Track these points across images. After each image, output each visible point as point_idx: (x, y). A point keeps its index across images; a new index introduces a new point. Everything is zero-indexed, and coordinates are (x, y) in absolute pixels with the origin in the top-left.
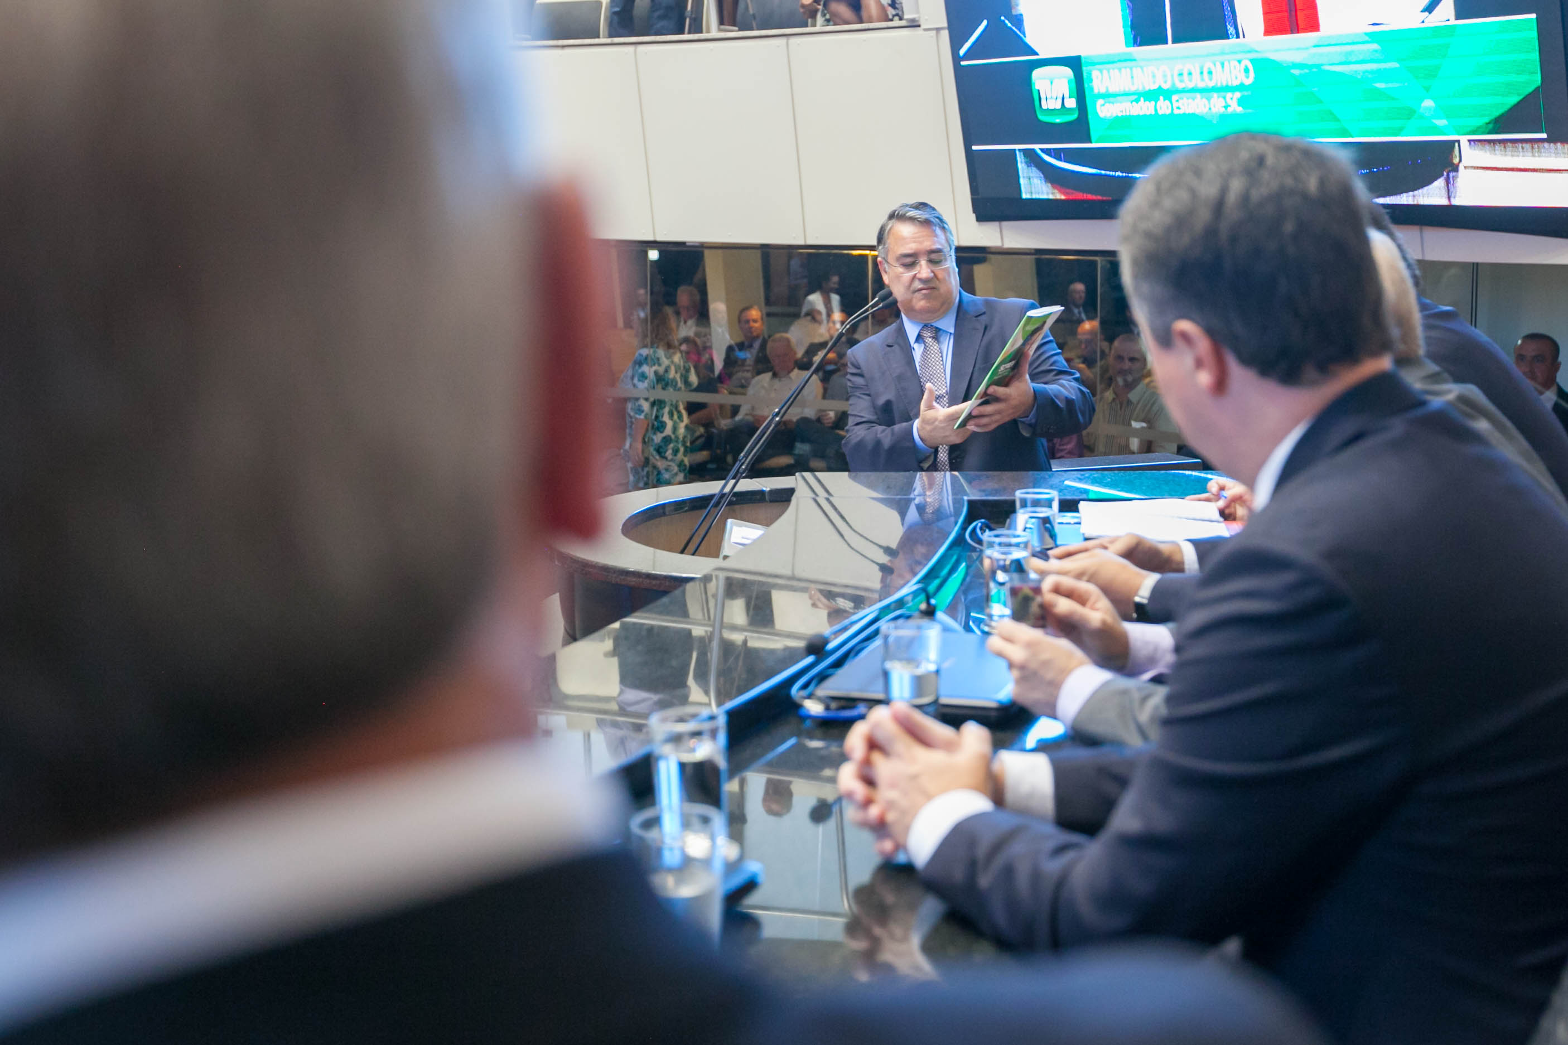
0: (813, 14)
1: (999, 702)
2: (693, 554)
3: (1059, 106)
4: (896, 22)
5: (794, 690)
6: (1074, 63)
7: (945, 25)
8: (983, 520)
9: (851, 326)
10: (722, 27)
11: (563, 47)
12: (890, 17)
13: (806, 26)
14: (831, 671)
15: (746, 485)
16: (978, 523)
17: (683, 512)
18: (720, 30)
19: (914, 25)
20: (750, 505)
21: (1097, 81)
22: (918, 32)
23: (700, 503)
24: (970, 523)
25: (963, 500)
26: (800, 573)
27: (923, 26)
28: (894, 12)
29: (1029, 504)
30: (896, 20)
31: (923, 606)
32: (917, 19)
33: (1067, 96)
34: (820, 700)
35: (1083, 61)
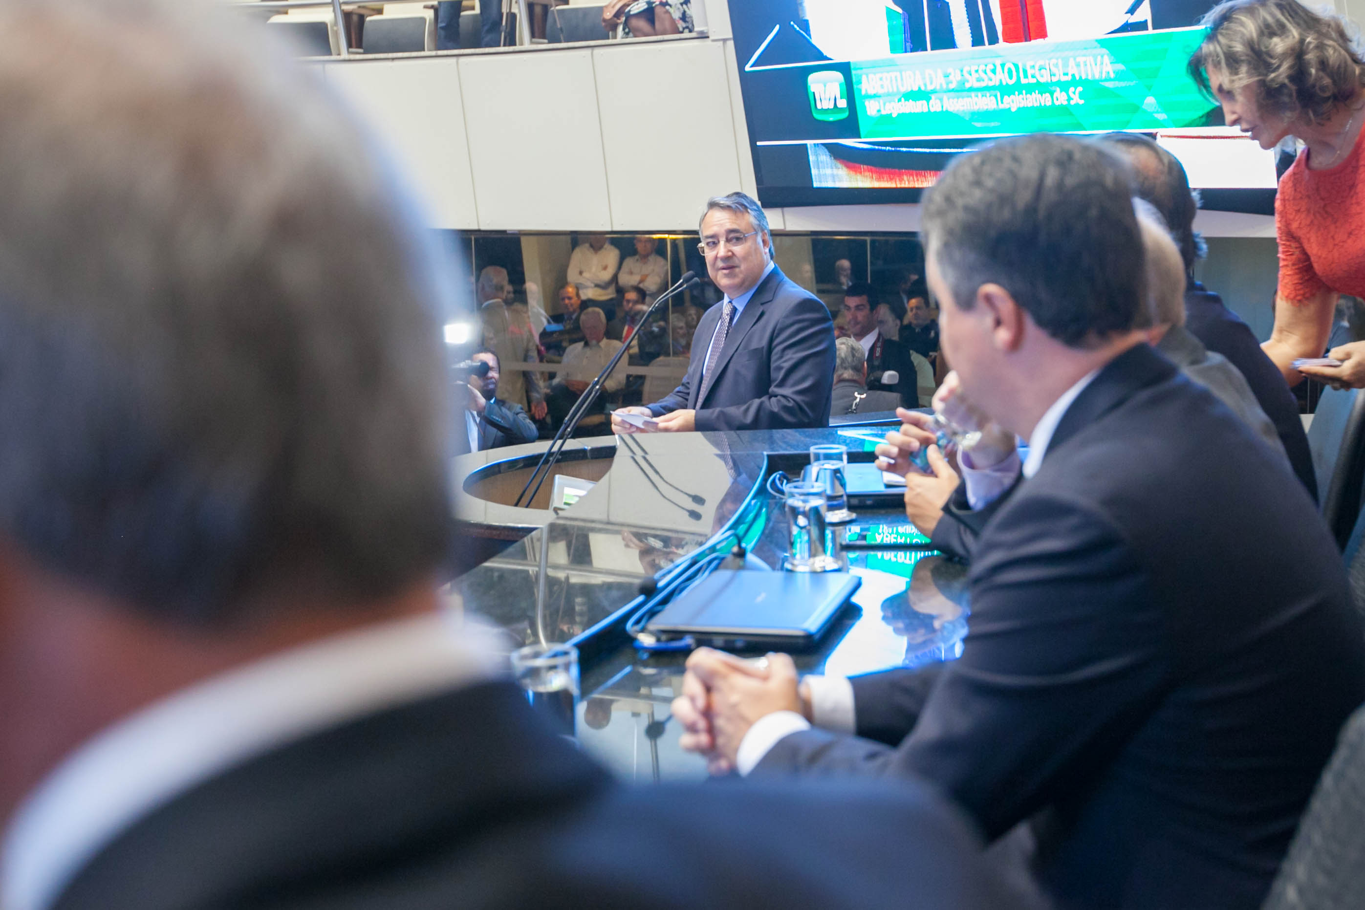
0: (614, 27)
1: (805, 630)
2: (527, 507)
3: (832, 106)
4: (686, 34)
5: (629, 626)
6: (845, 69)
7: (730, 35)
8: (781, 472)
9: (659, 304)
10: (534, 40)
11: (393, 59)
12: (681, 29)
13: (608, 38)
14: (659, 608)
15: (572, 444)
16: (776, 475)
17: (516, 470)
18: (532, 43)
19: (703, 36)
20: (574, 462)
21: (866, 85)
22: (707, 42)
23: (531, 461)
24: (770, 475)
25: (763, 454)
26: (613, 519)
27: (711, 38)
28: (684, 25)
29: (822, 457)
30: (686, 33)
31: (735, 549)
32: (705, 31)
33: (838, 97)
34: (652, 633)
35: (852, 67)
